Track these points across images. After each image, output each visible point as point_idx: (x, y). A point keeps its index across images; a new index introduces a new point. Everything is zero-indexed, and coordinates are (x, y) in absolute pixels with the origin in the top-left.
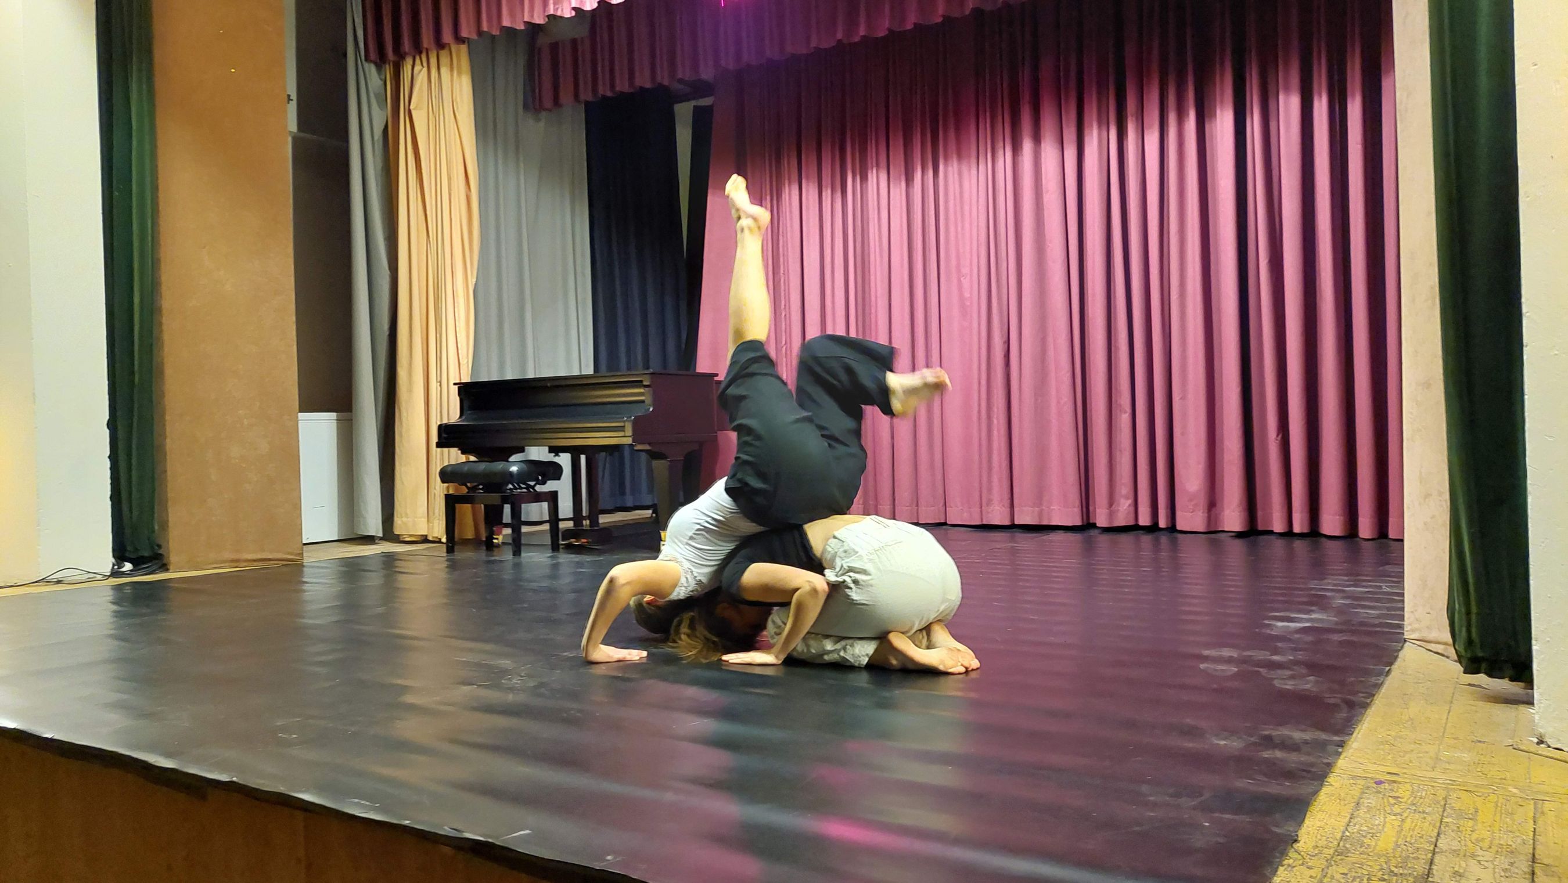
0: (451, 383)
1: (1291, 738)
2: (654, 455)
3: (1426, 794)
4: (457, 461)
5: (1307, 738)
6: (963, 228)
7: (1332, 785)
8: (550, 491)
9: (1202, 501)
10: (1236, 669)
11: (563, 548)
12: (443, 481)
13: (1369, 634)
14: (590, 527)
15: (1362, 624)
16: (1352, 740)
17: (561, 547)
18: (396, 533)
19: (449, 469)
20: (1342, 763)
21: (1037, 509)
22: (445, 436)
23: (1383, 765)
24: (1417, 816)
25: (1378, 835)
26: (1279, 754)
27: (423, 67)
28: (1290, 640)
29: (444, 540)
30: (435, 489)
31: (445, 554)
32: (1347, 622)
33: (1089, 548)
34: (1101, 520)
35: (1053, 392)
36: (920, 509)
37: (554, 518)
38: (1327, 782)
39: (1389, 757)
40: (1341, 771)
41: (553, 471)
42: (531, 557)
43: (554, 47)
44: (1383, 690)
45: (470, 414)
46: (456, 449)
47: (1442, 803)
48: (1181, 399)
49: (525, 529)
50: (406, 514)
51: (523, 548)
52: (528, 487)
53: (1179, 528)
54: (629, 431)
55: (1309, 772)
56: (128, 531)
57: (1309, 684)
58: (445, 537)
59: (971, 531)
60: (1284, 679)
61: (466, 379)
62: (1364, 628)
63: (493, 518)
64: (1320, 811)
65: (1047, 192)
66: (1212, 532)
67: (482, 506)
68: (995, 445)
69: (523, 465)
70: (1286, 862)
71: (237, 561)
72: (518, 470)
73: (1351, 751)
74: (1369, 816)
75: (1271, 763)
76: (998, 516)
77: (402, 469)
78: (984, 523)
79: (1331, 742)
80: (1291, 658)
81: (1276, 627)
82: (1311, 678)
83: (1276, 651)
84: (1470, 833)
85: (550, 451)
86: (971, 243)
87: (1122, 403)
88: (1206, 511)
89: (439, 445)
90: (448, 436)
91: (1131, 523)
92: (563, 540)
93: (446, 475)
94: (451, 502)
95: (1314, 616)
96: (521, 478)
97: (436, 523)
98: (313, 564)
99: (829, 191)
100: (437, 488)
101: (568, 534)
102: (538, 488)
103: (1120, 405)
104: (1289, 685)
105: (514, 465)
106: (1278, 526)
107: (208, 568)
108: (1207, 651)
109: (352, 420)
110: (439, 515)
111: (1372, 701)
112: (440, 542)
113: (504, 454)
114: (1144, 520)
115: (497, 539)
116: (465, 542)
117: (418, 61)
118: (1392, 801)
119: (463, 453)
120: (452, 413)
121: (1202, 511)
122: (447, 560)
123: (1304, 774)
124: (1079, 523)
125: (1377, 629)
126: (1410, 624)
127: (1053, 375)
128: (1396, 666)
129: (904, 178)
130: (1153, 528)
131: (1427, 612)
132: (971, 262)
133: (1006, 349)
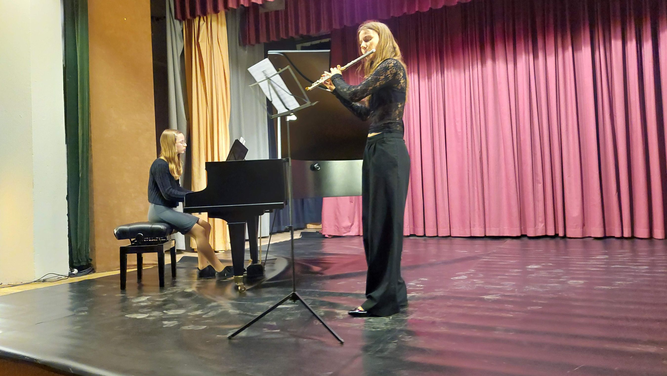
9: (579, 223)
27: (204, 21)
33: (524, 248)
36: (438, 229)
43: (267, 14)
53: (568, 235)
66: (585, 237)
71: (129, 266)
76: (478, 232)
78: (472, 235)
86: (461, 107)
91: (544, 234)
103: (537, 180)
106: (617, 234)
114: (551, 232)
117: (202, 19)
121: (580, 228)
124: (519, 235)
127: (503, 167)
129: (427, 77)
130: (555, 236)
132: (462, 115)
133: (481, 155)
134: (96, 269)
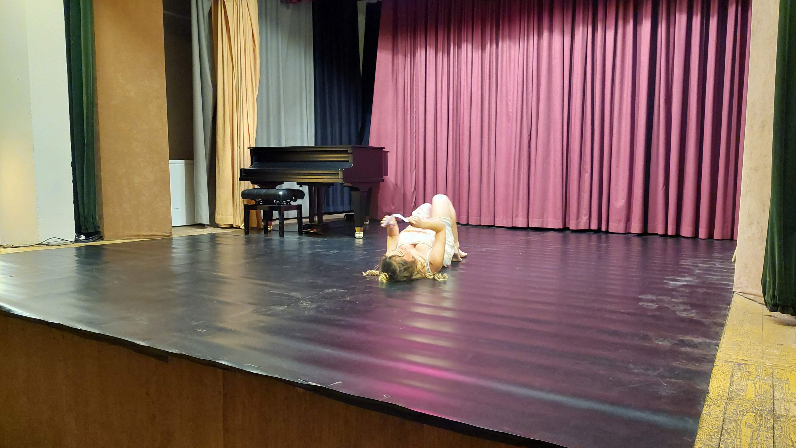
0: (246, 148)
1: (693, 341)
2: (352, 189)
3: (763, 371)
4: (248, 188)
5: (700, 341)
6: (510, 75)
7: (718, 365)
8: (298, 205)
9: (624, 219)
10: (657, 306)
11: (304, 234)
12: (243, 198)
13: (715, 288)
14: (318, 223)
15: (711, 283)
16: (721, 342)
17: (303, 233)
18: (217, 222)
19: (246, 192)
20: (719, 354)
21: (541, 220)
22: (244, 175)
23: (739, 356)
24: (761, 381)
25: (746, 390)
26: (688, 349)
28: (679, 291)
29: (242, 227)
30: (237, 201)
31: (244, 235)
32: (703, 282)
33: (565, 241)
34: (572, 226)
35: (552, 161)
36: (481, 218)
37: (300, 217)
38: (715, 364)
39: (741, 352)
40: (720, 359)
41: (300, 195)
42: (288, 238)
44: (729, 317)
45: (257, 164)
46: (250, 182)
47: (771, 375)
48: (616, 167)
49: (286, 222)
50: (222, 213)
51: (285, 232)
52: (287, 202)
53: (610, 231)
54: (341, 175)
55: (705, 358)
56: (82, 220)
57: (693, 314)
58: (243, 224)
59: (506, 230)
60: (680, 311)
61: (253, 146)
62: (711, 285)
63: (268, 218)
64: (716, 378)
65: (555, 58)
66: (627, 233)
67: (262, 211)
68: (521, 188)
69: (286, 191)
70: (706, 403)
71: (139, 236)
72: (282, 194)
73: (722, 348)
74: (739, 381)
75: (686, 353)
76: (521, 222)
77: (220, 191)
78: (514, 226)
79: (712, 343)
80: (681, 300)
81: (670, 284)
82: (694, 311)
83: (673, 297)
84: (788, 390)
85: (297, 184)
86: (514, 83)
87: (586, 168)
88: (625, 223)
89: (241, 179)
90: (245, 175)
91: (587, 228)
92: (304, 230)
93: (245, 195)
94: (247, 209)
95: (687, 279)
96: (284, 197)
97: (237, 218)
98: (176, 238)
99: (441, 54)
100: (238, 201)
101: (307, 226)
102: (292, 203)
103: (585, 169)
104: (684, 315)
105: (281, 191)
106: (660, 231)
107: (124, 239)
108: (640, 296)
109: (193, 164)
110: (239, 214)
111: (725, 323)
112: (239, 228)
113: (273, 185)
114: (594, 227)
115: (270, 228)
116: (253, 228)
118: (748, 374)
119: (252, 184)
120: (248, 165)
121: (623, 223)
122: (245, 238)
123: (703, 360)
124: (561, 227)
125: (719, 286)
126: (737, 285)
127: (552, 153)
128: (732, 306)
129: (480, 48)
130: (599, 231)
131: (746, 279)
132: (513, 93)
133: (529, 138)
134: (104, 237)
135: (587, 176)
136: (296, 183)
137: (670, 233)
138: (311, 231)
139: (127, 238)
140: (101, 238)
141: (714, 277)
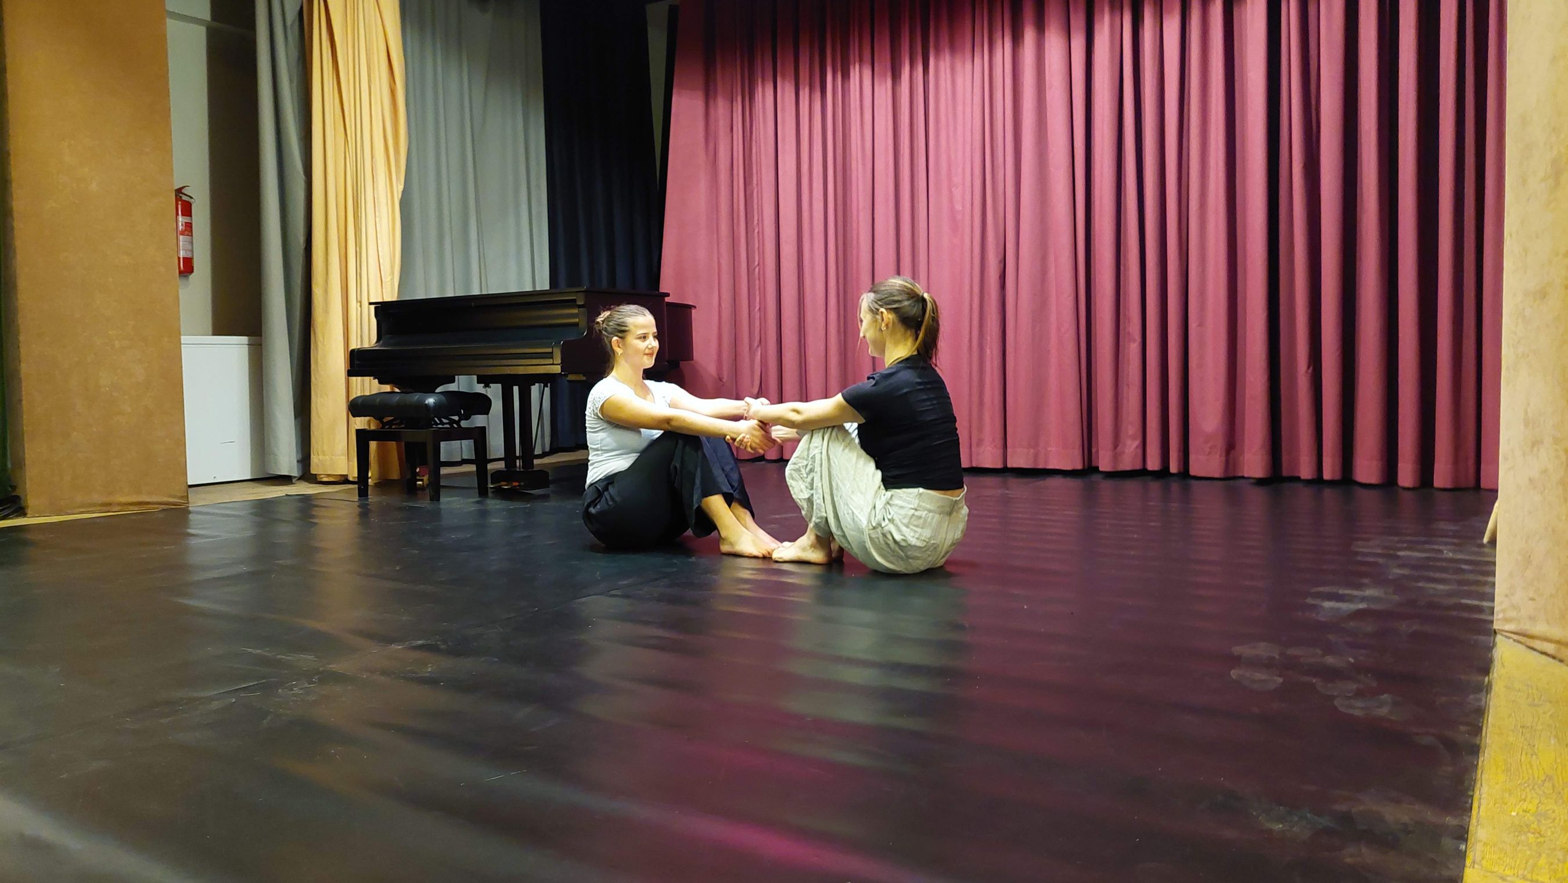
0: (370, 302)
1: (1381, 818)
5: (1405, 819)
6: (955, 130)
8: (476, 428)
9: (1220, 443)
10: (1280, 680)
11: (492, 493)
12: (353, 416)
13: (1444, 620)
14: (524, 469)
15: (1431, 604)
16: (1474, 821)
17: (490, 491)
18: (313, 472)
19: (360, 401)
22: (358, 363)
26: (1365, 855)
28: (1345, 632)
29: (356, 479)
30: (355, 423)
31: (356, 498)
32: (1412, 603)
34: (1105, 464)
35: (1055, 319)
37: (481, 457)
41: (482, 405)
42: (448, 503)
45: (390, 338)
46: (372, 378)
48: (1198, 326)
49: (444, 471)
50: (325, 452)
51: (442, 492)
52: (452, 422)
53: (1193, 471)
54: (559, 356)
57: (1385, 709)
60: (1349, 698)
65: (1053, 87)
68: (988, 378)
69: (443, 398)
71: (110, 504)
72: (434, 403)
76: (993, 458)
77: (318, 401)
78: (974, 465)
80: (1351, 660)
81: (1323, 607)
82: (1385, 697)
83: (1329, 649)
87: (1131, 330)
88: (1224, 454)
89: (351, 373)
90: (361, 363)
91: (1138, 466)
92: (492, 483)
93: (358, 408)
94: (363, 437)
95: (1368, 592)
96: (439, 410)
98: (198, 509)
99: (807, 90)
101: (498, 476)
102: (464, 424)
103: (1129, 333)
104: (1358, 709)
105: (431, 397)
108: (1238, 648)
109: (261, 345)
111: (1480, 741)
115: (422, 480)
119: (378, 382)
120: (368, 341)
121: (1218, 454)
122: (359, 506)
124: (1079, 467)
125: (1454, 613)
126: (1504, 611)
127: (1053, 299)
128: (1495, 675)
129: (889, 74)
130: (1163, 473)
131: (1531, 595)
132: (964, 170)
133: (1002, 270)
134: (27, 509)
135: (1133, 349)
136: (475, 377)
137: (1327, 475)
138: (505, 485)
139: (82, 510)
140: (21, 512)
141: (1441, 587)
